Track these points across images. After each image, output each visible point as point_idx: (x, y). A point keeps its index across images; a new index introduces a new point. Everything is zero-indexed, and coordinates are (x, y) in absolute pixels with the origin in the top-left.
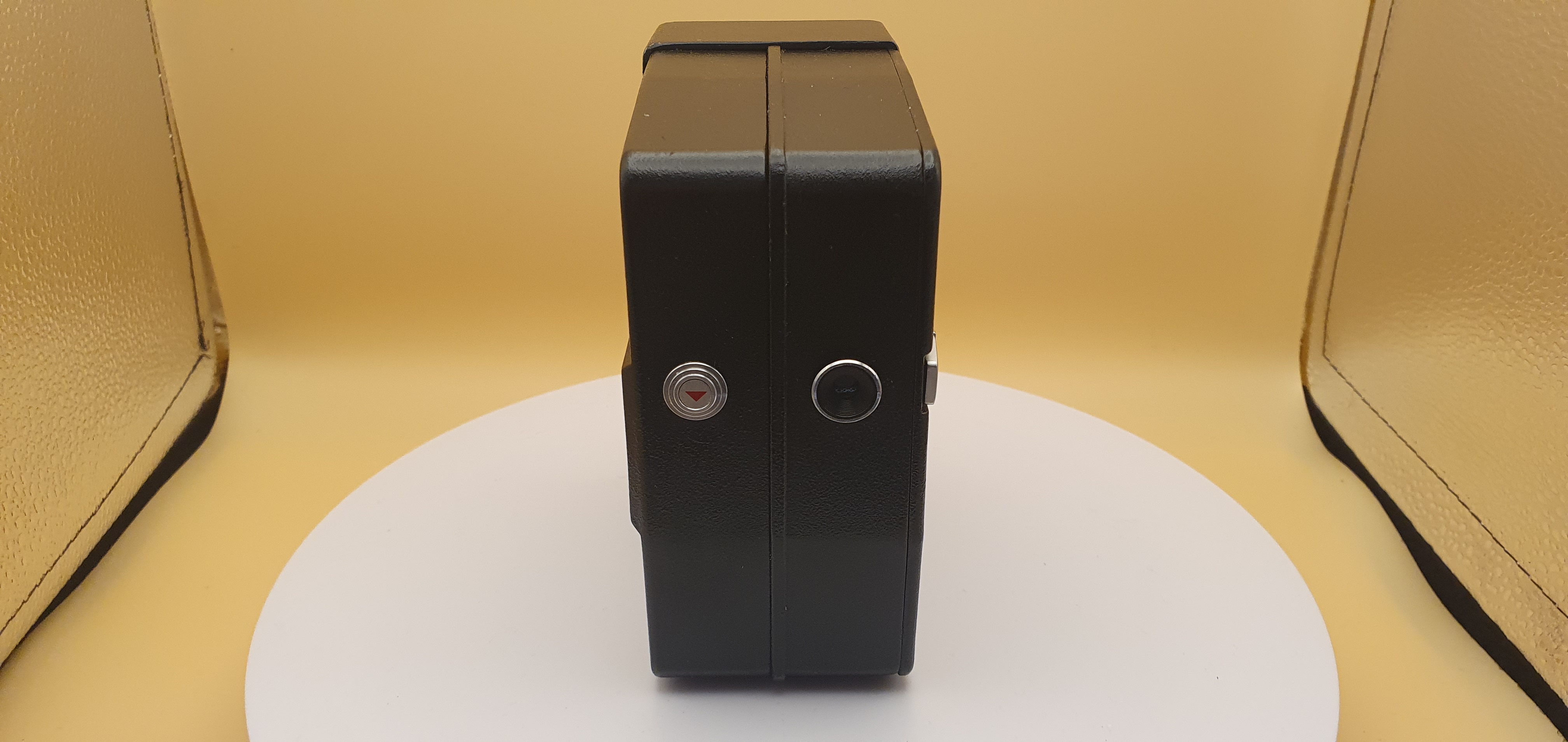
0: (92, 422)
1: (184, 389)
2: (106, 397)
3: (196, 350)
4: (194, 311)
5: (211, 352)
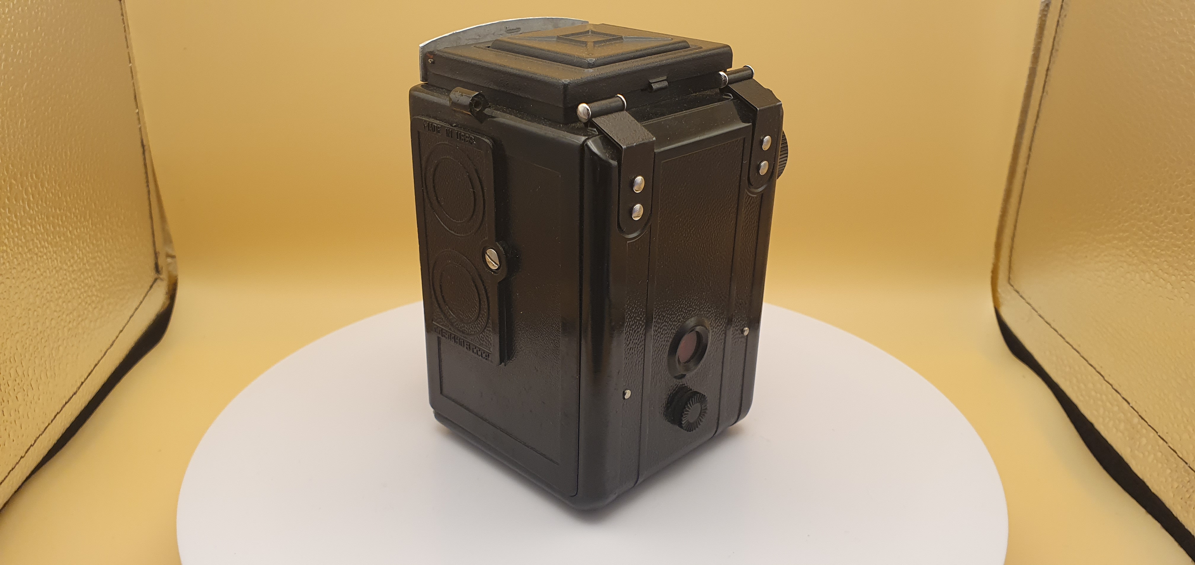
0: (75, 324)
1: (144, 302)
2: (86, 305)
3: (152, 274)
4: (152, 244)
5: (164, 275)
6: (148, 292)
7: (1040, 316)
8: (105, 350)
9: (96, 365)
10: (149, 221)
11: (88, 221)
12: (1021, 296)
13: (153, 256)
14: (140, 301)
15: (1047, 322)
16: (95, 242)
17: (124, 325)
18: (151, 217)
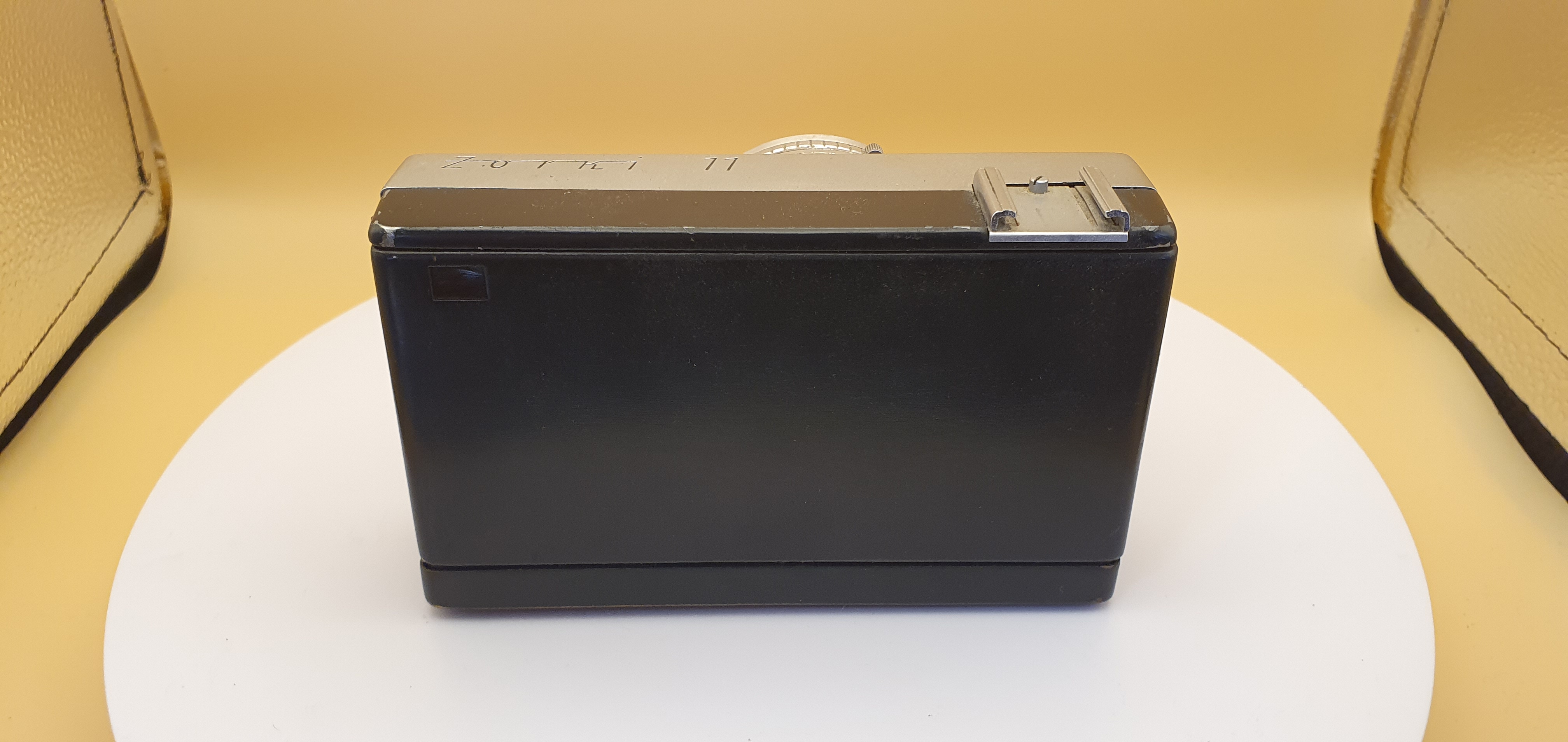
6: (130, 212)
7: (1447, 239)
9: (52, 326)
10: (123, 106)
12: (1420, 210)
13: (135, 158)
14: (118, 227)
15: (1458, 249)
16: (34, 140)
17: (93, 264)
18: (125, 100)
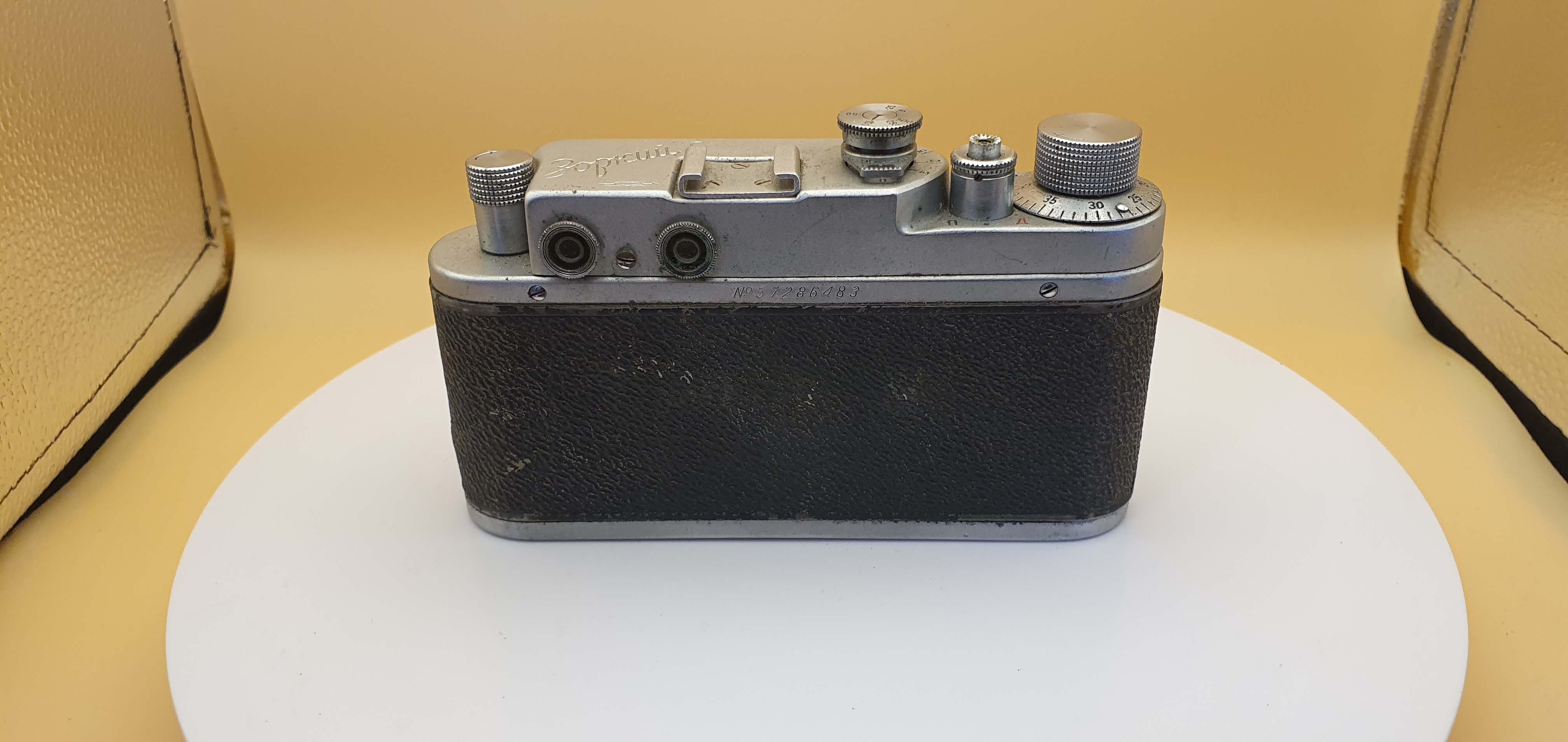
0: (87, 302)
1: (189, 277)
2: (102, 277)
3: (202, 239)
4: (198, 194)
5: (219, 239)
6: (196, 262)
7: (1474, 275)
8: (134, 342)
9: (120, 362)
10: (193, 161)
11: (99, 156)
12: (1446, 250)
13: (201, 212)
14: (184, 275)
15: (1485, 285)
16: (111, 185)
17: (160, 307)
18: (196, 157)
